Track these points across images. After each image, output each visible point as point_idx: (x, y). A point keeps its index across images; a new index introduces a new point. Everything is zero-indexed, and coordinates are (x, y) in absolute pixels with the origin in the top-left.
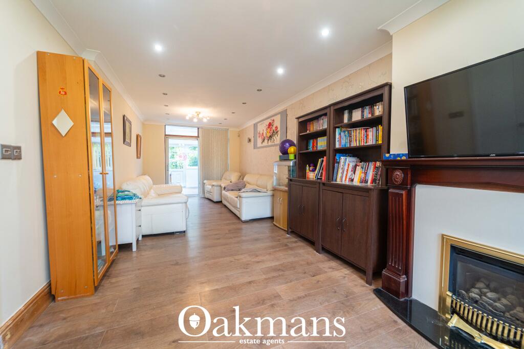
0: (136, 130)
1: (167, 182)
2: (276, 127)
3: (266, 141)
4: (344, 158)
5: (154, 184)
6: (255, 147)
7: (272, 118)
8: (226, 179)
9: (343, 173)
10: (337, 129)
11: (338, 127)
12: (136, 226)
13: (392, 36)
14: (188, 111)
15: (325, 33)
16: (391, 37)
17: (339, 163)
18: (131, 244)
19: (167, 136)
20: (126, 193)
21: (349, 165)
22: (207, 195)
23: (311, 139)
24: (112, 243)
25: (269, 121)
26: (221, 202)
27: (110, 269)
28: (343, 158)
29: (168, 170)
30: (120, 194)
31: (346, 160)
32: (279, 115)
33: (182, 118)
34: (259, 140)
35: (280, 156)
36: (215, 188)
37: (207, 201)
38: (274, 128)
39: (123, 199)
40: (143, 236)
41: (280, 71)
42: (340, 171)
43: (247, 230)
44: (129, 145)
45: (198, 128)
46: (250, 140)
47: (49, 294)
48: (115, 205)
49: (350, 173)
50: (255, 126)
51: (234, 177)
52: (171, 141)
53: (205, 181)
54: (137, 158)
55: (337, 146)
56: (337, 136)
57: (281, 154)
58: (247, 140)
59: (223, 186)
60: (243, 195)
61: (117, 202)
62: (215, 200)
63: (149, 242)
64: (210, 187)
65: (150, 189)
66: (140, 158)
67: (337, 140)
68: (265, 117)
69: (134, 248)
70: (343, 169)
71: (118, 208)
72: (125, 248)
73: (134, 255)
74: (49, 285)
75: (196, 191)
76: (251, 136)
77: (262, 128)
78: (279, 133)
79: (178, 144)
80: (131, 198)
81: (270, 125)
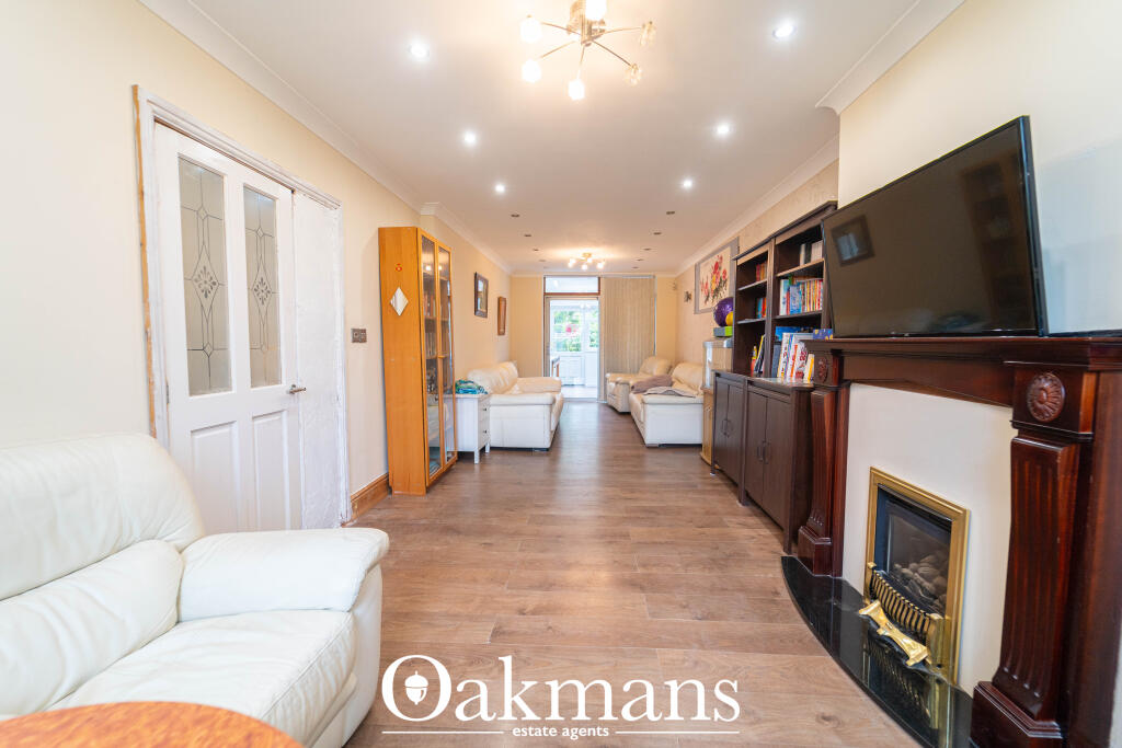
0: (496, 291)
1: (546, 374)
2: (725, 272)
3: (711, 299)
4: (789, 334)
5: (520, 376)
6: (696, 311)
7: (720, 254)
8: (645, 372)
9: (786, 363)
10: (782, 281)
11: (784, 277)
12: (479, 432)
13: (839, 117)
14: (570, 254)
15: (723, 130)
16: (837, 119)
17: (780, 343)
18: (472, 454)
19: (547, 296)
20: (470, 384)
21: (796, 347)
22: (611, 401)
23: (759, 297)
24: (449, 447)
25: (715, 259)
26: (628, 414)
27: (447, 477)
28: (786, 336)
29: (548, 354)
30: (463, 385)
31: (791, 336)
32: (729, 249)
33: (563, 264)
34: (702, 297)
35: (715, 330)
36: (621, 387)
37: (610, 411)
38: (721, 274)
39: (466, 392)
40: (492, 448)
41: (688, 184)
42: (782, 359)
43: (652, 462)
44: (485, 315)
45: (599, 279)
46: (689, 297)
47: (386, 485)
48: (455, 400)
49: (798, 363)
50: (697, 267)
51: (656, 368)
52: (553, 303)
53: (608, 375)
54: (500, 334)
55: (783, 312)
56: (783, 294)
57: (718, 326)
58: (683, 296)
59: (632, 383)
60: (648, 399)
61: (457, 396)
62: (620, 409)
63: (497, 457)
64: (613, 385)
65: (513, 385)
66: (503, 334)
67: (782, 300)
68: (710, 250)
69: (477, 460)
70: (786, 354)
71: (459, 403)
72: (465, 457)
73: (477, 467)
74: (387, 476)
75: (594, 393)
76: (691, 289)
77: (706, 273)
78: (728, 283)
79: (578, 307)
80: (474, 392)
81: (717, 267)
